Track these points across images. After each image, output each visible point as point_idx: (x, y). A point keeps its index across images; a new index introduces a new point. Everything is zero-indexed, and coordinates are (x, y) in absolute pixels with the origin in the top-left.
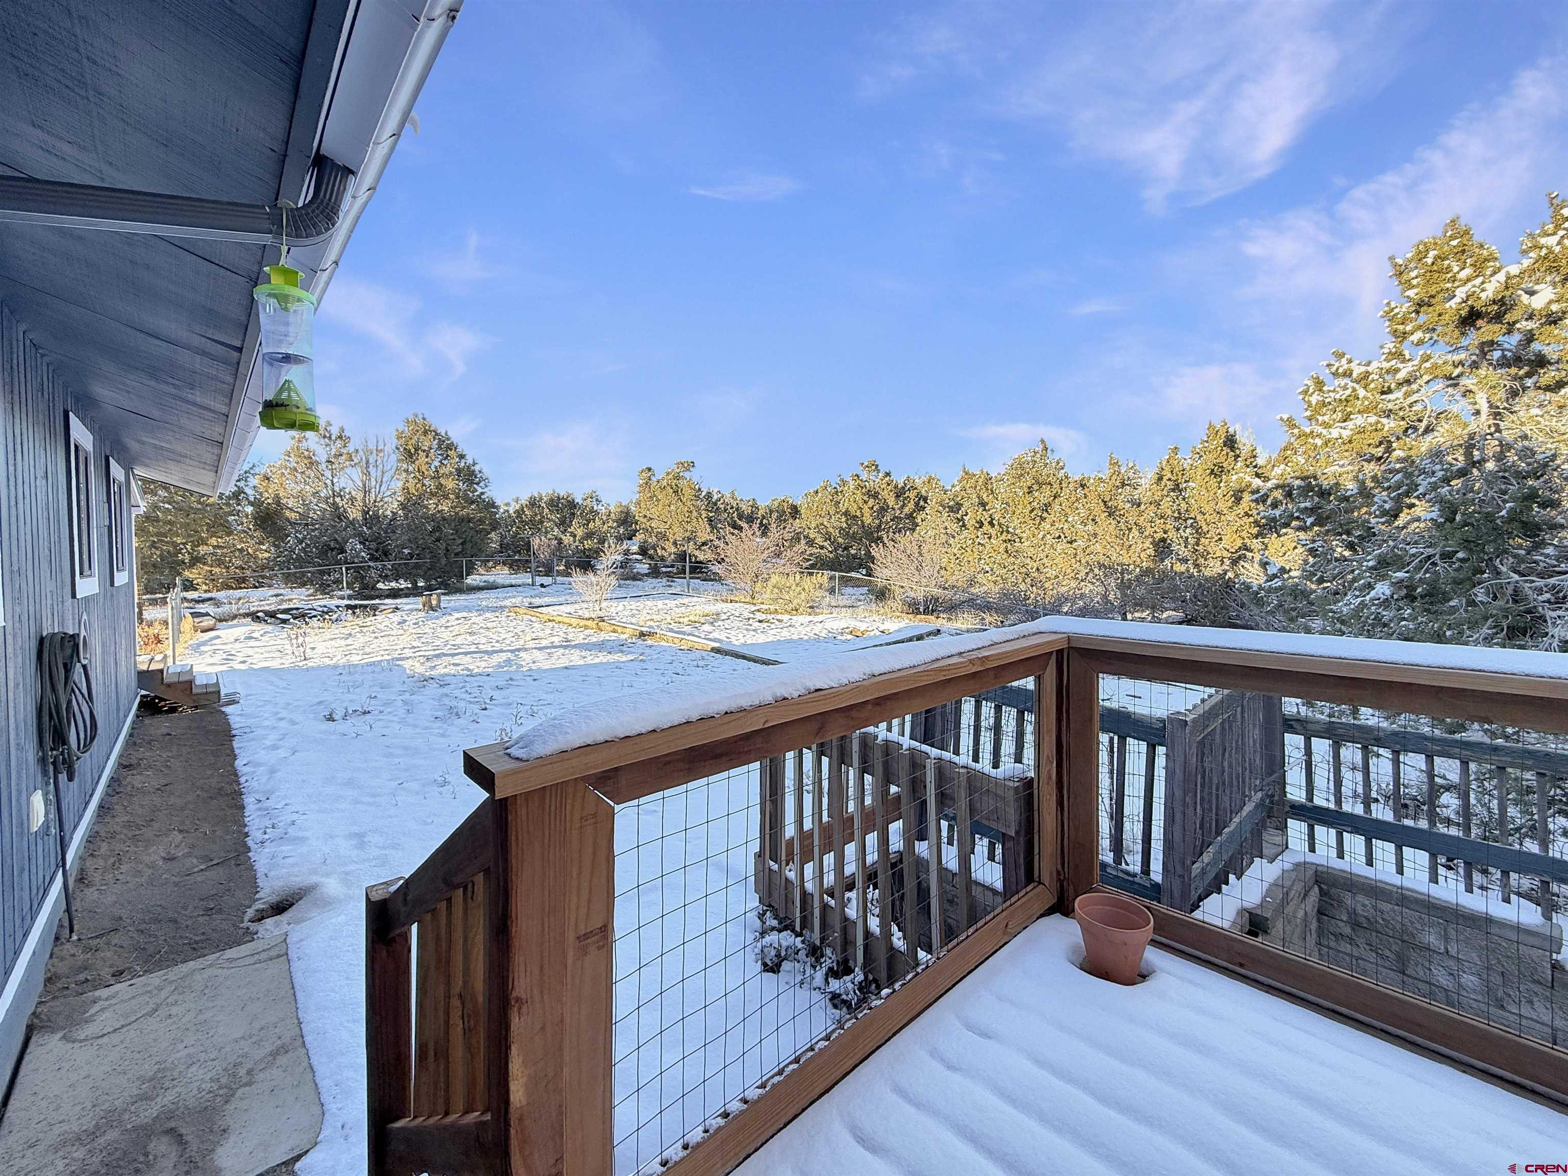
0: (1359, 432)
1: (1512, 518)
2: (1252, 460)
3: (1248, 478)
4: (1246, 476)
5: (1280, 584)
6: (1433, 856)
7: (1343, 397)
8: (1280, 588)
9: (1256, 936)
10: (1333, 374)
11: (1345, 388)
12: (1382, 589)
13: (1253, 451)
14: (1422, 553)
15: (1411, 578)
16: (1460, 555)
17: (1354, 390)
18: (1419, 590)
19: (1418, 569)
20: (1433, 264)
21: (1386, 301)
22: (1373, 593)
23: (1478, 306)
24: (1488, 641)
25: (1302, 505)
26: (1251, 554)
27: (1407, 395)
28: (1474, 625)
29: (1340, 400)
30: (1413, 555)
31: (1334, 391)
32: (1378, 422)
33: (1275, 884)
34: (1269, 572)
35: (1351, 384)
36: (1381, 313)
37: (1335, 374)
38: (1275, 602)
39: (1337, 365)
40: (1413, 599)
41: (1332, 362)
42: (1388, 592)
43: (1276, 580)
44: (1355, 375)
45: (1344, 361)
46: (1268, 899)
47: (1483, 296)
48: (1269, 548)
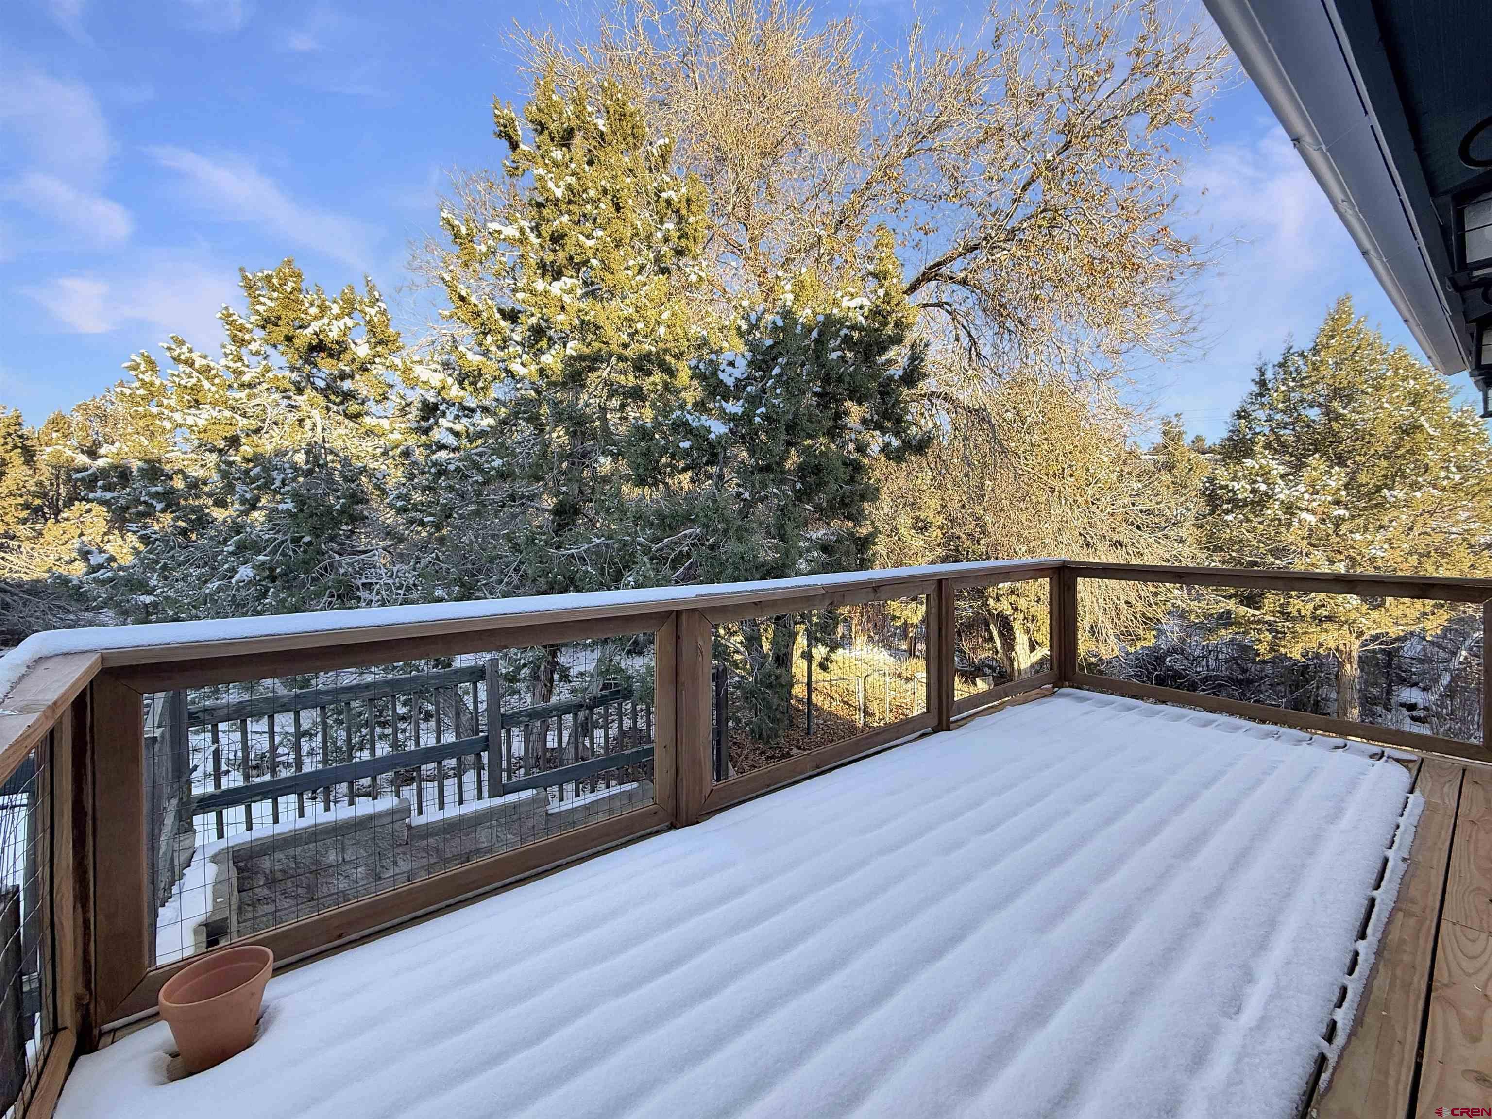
0: (214, 423)
1: (342, 512)
2: (17, 427)
3: (70, 453)
4: (66, 450)
5: (110, 574)
6: (300, 795)
7: (189, 385)
8: (111, 580)
9: (217, 943)
10: (174, 359)
11: (190, 376)
12: (245, 572)
13: (18, 417)
14: (275, 539)
15: (271, 561)
16: (307, 539)
17: (199, 380)
18: (278, 570)
19: (274, 552)
20: (291, 293)
21: (224, 305)
22: (237, 577)
23: (327, 341)
24: (330, 606)
25: (153, 489)
26: (17, 543)
27: (250, 397)
28: (318, 595)
29: (186, 387)
30: (267, 540)
31: (178, 376)
32: (233, 418)
33: (217, 883)
34: (92, 562)
35: (195, 374)
36: (219, 315)
37: (177, 360)
38: (104, 596)
39: (178, 351)
40: (273, 579)
41: (174, 347)
42: (251, 575)
43: (102, 571)
44: (197, 366)
45: (185, 349)
46: (219, 900)
47: (331, 334)
48: (46, 535)
